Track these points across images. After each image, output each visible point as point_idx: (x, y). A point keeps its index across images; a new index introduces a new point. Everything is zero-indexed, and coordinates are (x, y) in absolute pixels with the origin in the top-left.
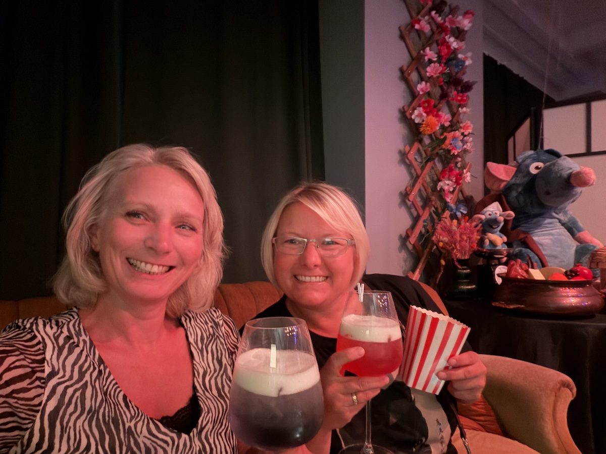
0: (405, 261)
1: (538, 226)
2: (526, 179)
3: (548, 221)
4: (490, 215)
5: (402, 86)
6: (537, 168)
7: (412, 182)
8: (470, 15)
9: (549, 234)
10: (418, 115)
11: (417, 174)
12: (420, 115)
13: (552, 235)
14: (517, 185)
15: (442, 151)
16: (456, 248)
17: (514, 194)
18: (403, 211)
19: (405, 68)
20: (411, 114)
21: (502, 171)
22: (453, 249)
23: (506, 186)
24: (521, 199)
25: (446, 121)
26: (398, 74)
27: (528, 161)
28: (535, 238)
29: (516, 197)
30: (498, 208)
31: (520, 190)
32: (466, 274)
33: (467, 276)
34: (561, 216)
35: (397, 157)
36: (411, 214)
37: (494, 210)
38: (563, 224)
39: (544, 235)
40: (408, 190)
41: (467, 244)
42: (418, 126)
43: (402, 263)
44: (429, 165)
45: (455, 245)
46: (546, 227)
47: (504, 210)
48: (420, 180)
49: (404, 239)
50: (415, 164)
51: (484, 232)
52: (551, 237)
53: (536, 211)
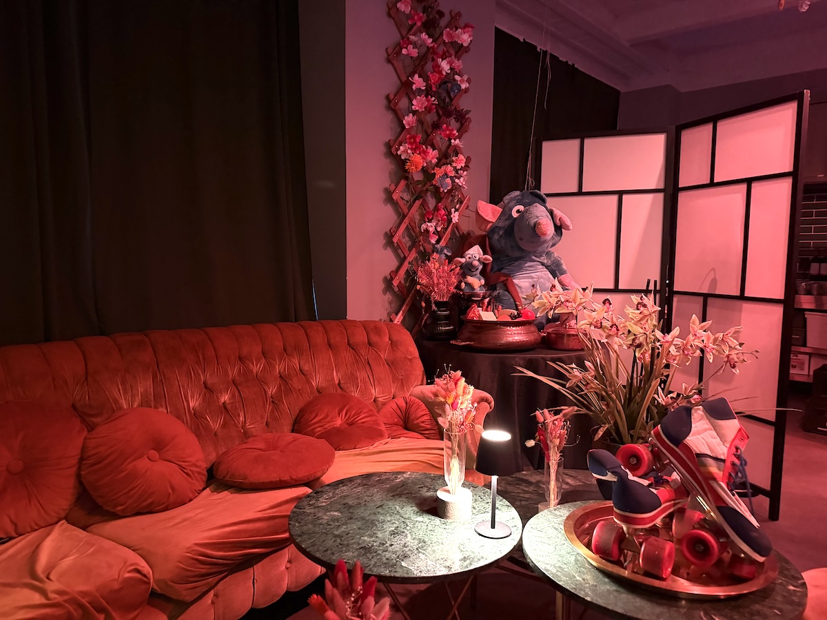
0: (390, 303)
1: (520, 269)
2: (507, 223)
3: (529, 264)
4: (469, 258)
5: (390, 116)
6: (518, 211)
7: (398, 221)
8: (470, 29)
9: (528, 277)
10: (404, 150)
11: (403, 214)
12: (405, 151)
13: (532, 278)
14: (500, 228)
15: (431, 187)
16: (434, 291)
17: (496, 237)
18: (389, 253)
19: (392, 97)
20: (398, 149)
21: (490, 212)
22: (431, 292)
23: (491, 227)
24: (503, 241)
25: (433, 158)
26: (385, 102)
27: (511, 204)
28: (516, 281)
29: (497, 240)
30: (478, 251)
31: (501, 233)
32: (445, 316)
33: (446, 317)
34: (544, 259)
35: (382, 196)
36: (397, 255)
37: (475, 252)
38: (547, 267)
39: (524, 278)
40: (392, 231)
41: (445, 287)
42: (404, 162)
43: (387, 305)
44: (418, 203)
45: (433, 288)
46: (527, 270)
47: (485, 253)
48: (407, 220)
49: (388, 282)
50: (401, 203)
51: (464, 275)
52: (530, 280)
53: (517, 254)
